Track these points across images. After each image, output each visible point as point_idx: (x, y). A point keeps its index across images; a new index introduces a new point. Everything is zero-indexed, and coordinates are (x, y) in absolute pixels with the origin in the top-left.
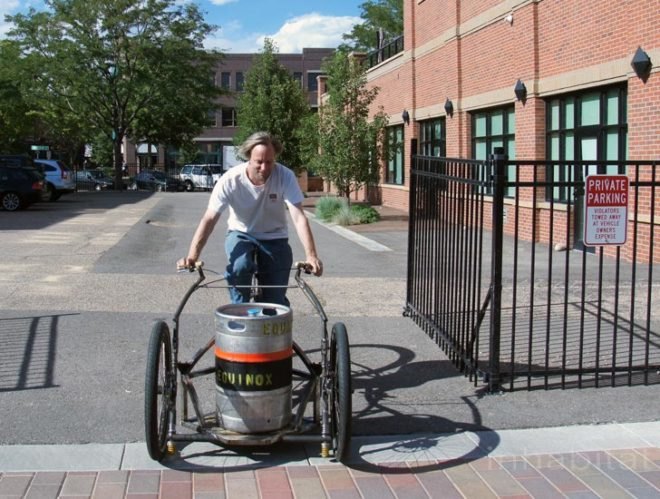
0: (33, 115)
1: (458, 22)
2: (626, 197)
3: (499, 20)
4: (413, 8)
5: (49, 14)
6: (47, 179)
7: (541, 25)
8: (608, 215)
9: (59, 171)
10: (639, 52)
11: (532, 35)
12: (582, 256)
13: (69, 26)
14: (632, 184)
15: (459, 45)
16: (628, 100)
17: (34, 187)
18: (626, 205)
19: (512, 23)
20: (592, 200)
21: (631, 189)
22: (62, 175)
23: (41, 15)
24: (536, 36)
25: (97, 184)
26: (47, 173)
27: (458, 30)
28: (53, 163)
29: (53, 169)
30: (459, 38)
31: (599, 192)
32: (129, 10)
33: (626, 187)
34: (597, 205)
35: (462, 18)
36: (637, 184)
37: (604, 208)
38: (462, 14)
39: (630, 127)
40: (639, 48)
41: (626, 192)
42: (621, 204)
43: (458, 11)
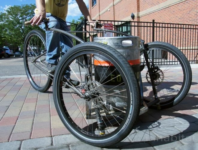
0: (4, 39)
1: (99, 12)
3: (107, 11)
4: (91, 9)
5: (6, 13)
6: (6, 52)
7: (115, 11)
9: (9, 50)
10: (132, 14)
11: (113, 13)
13: (11, 16)
15: (100, 17)
17: (2, 53)
19: (110, 11)
22: (10, 51)
23: (4, 14)
24: (114, 13)
25: (21, 55)
26: (6, 51)
27: (99, 14)
28: (8, 48)
29: (8, 50)
30: (100, 15)
32: (26, 13)
35: (100, 11)
38: (100, 10)
40: (132, 13)
43: (99, 9)
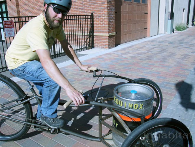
2: (13, 25)
8: (10, 30)
12: (2, 44)
14: (14, 22)
16: (7, 5)
18: (14, 27)
20: (6, 27)
21: (14, 24)
31: (7, 25)
33: (13, 23)
34: (7, 28)
36: (15, 22)
37: (9, 28)
39: (8, 12)
41: (13, 24)
42: (12, 27)
